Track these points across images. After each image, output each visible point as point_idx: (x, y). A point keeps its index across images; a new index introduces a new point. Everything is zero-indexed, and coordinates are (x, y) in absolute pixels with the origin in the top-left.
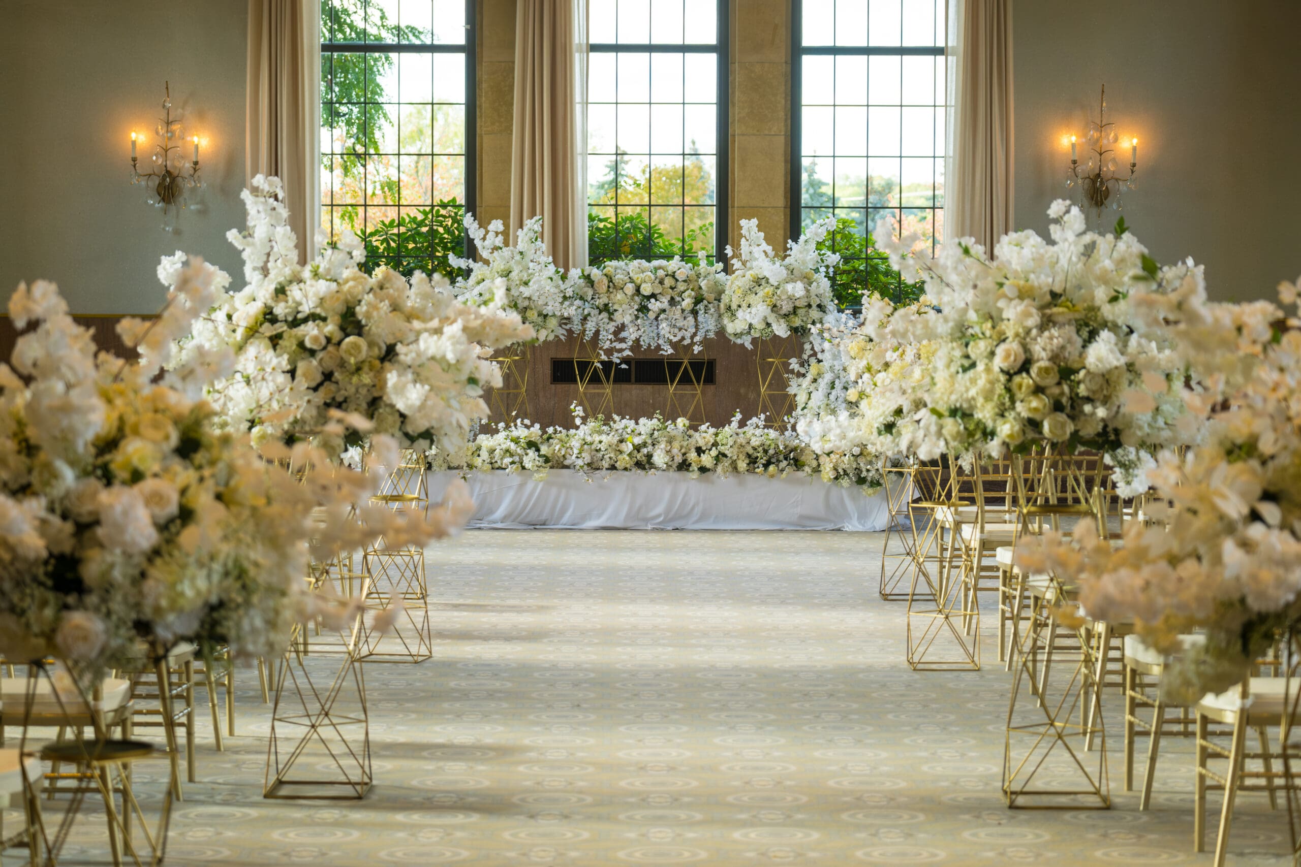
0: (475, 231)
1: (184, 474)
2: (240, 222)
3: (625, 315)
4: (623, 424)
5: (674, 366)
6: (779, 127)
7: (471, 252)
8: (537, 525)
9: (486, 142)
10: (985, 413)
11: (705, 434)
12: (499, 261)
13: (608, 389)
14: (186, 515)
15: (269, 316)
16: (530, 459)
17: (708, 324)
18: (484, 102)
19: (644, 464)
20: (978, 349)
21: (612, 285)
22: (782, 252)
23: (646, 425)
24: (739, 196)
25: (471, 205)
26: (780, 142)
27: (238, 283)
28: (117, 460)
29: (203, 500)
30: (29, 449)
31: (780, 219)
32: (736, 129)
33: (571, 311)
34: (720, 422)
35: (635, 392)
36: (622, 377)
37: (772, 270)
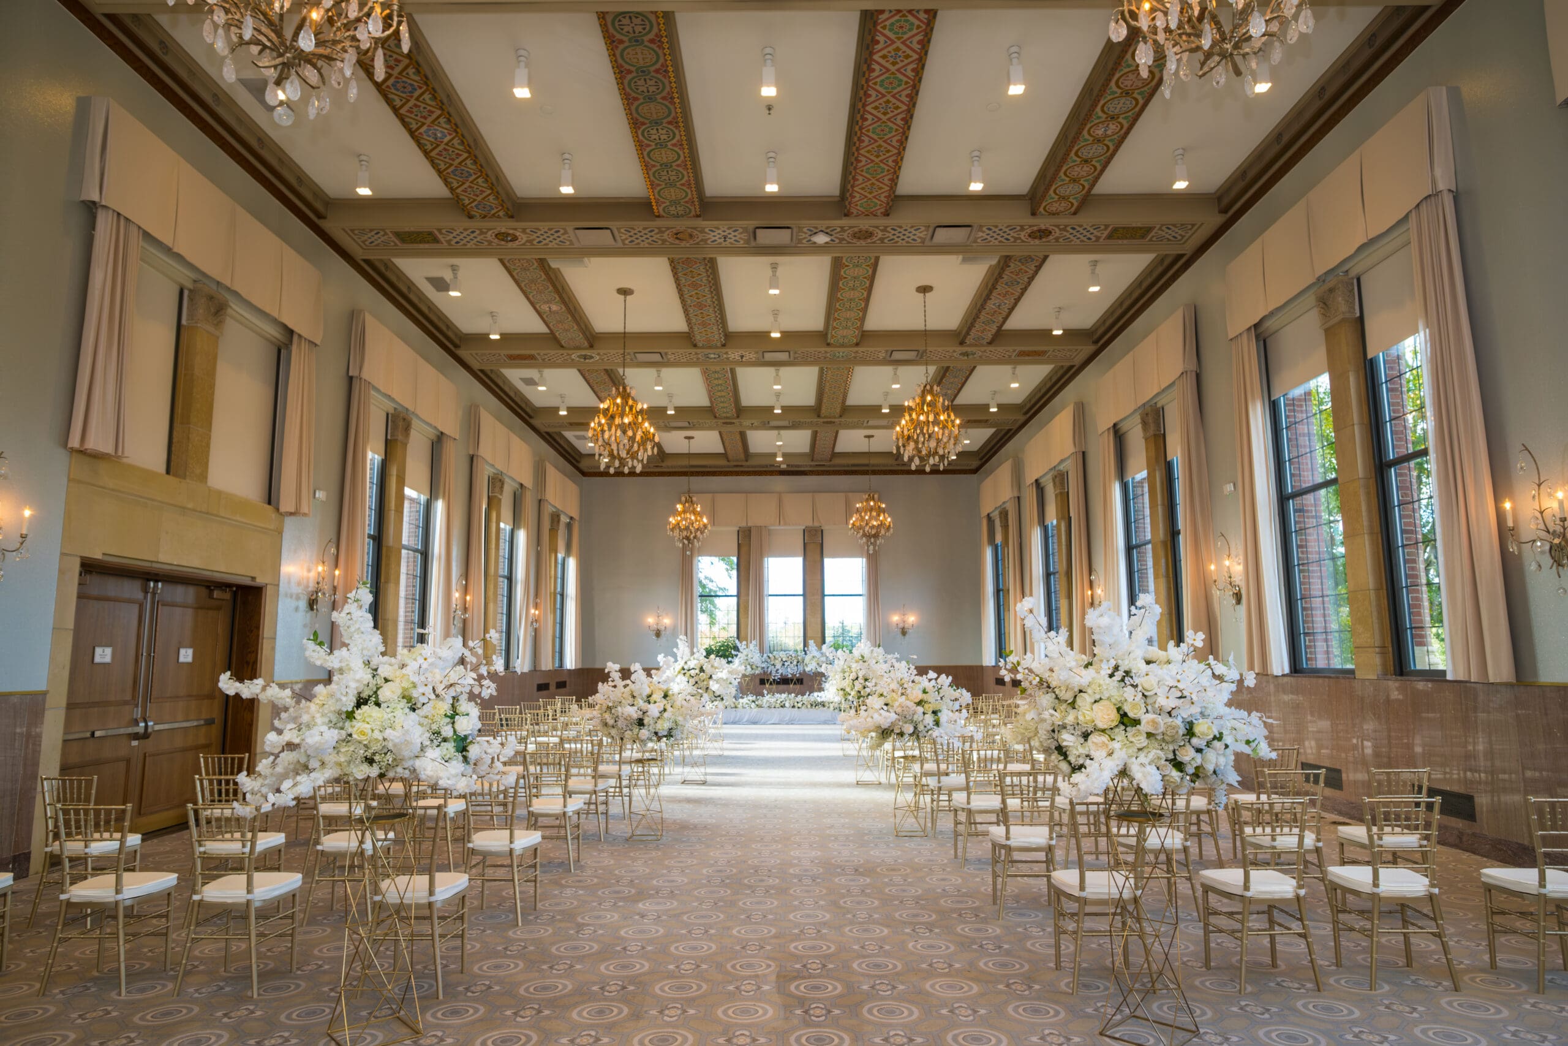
0: (738, 644)
1: (665, 702)
2: (676, 646)
3: (779, 666)
4: (777, 695)
5: (792, 680)
6: (819, 616)
7: (738, 650)
8: (755, 723)
9: (742, 620)
10: (848, 690)
11: (799, 698)
12: (745, 652)
13: (774, 686)
14: (665, 710)
15: (683, 669)
16: (753, 705)
17: (801, 668)
18: (741, 610)
19: (783, 706)
20: (846, 675)
21: (775, 658)
22: (820, 649)
23: (784, 696)
24: (809, 634)
25: (738, 638)
26: (819, 620)
27: (676, 661)
28: (652, 699)
29: (668, 707)
30: (634, 697)
31: (820, 640)
32: (808, 617)
33: (764, 665)
34: (803, 694)
35: (782, 687)
36: (778, 683)
37: (817, 654)
